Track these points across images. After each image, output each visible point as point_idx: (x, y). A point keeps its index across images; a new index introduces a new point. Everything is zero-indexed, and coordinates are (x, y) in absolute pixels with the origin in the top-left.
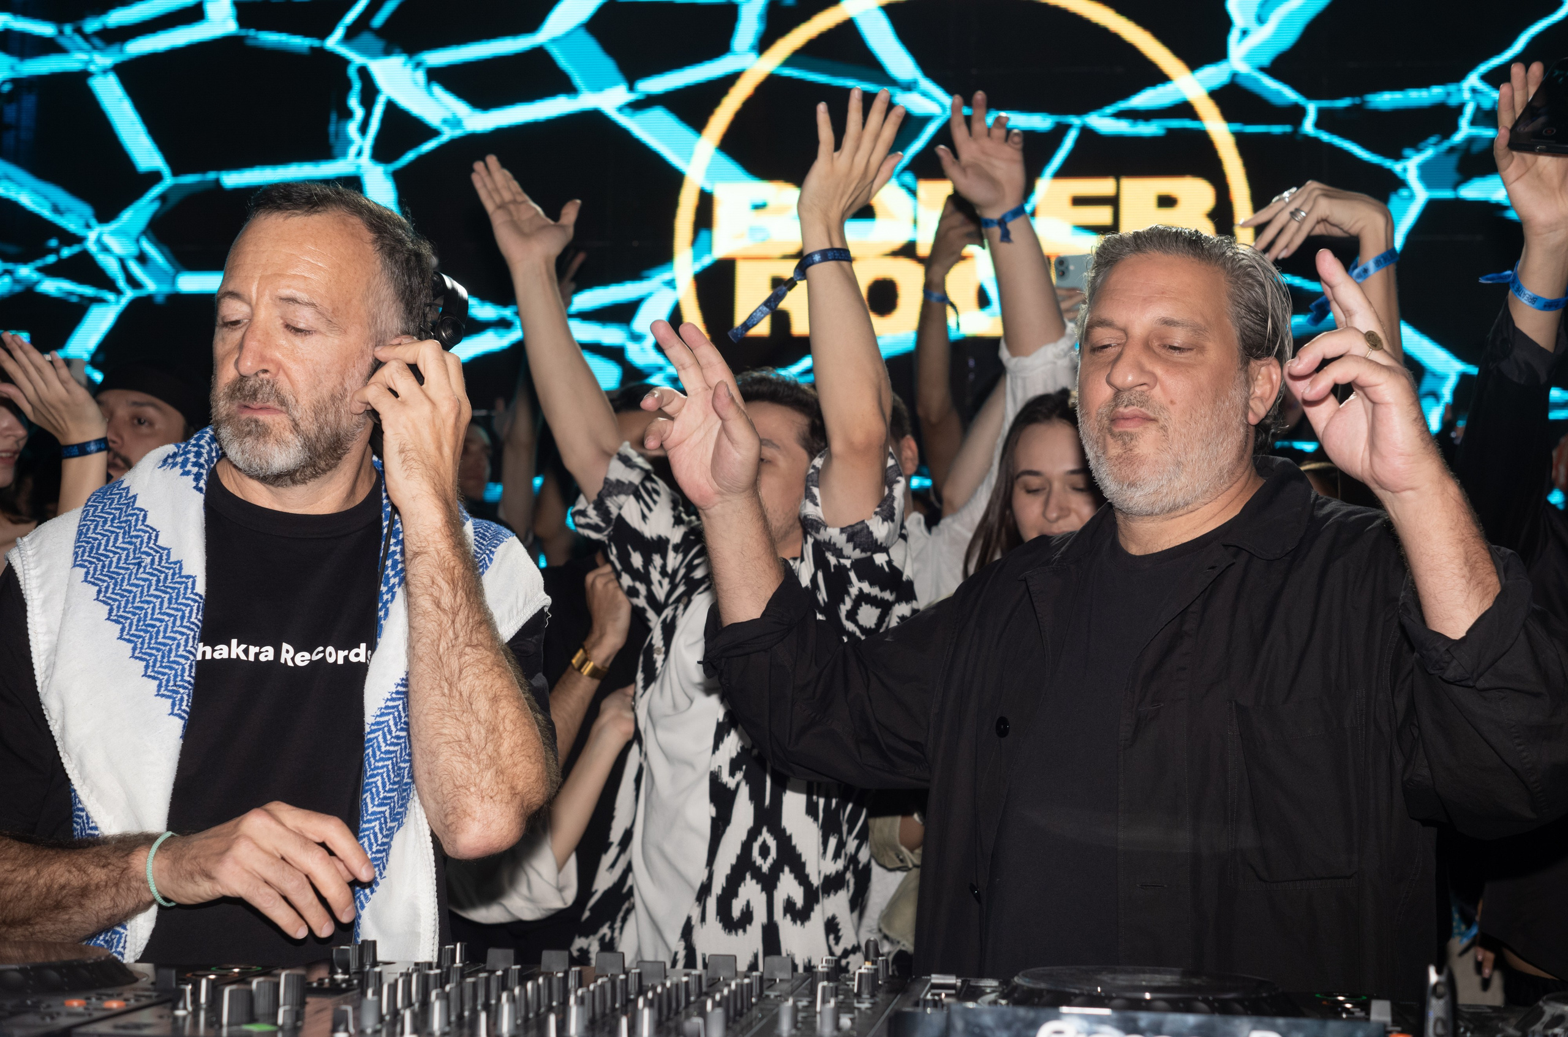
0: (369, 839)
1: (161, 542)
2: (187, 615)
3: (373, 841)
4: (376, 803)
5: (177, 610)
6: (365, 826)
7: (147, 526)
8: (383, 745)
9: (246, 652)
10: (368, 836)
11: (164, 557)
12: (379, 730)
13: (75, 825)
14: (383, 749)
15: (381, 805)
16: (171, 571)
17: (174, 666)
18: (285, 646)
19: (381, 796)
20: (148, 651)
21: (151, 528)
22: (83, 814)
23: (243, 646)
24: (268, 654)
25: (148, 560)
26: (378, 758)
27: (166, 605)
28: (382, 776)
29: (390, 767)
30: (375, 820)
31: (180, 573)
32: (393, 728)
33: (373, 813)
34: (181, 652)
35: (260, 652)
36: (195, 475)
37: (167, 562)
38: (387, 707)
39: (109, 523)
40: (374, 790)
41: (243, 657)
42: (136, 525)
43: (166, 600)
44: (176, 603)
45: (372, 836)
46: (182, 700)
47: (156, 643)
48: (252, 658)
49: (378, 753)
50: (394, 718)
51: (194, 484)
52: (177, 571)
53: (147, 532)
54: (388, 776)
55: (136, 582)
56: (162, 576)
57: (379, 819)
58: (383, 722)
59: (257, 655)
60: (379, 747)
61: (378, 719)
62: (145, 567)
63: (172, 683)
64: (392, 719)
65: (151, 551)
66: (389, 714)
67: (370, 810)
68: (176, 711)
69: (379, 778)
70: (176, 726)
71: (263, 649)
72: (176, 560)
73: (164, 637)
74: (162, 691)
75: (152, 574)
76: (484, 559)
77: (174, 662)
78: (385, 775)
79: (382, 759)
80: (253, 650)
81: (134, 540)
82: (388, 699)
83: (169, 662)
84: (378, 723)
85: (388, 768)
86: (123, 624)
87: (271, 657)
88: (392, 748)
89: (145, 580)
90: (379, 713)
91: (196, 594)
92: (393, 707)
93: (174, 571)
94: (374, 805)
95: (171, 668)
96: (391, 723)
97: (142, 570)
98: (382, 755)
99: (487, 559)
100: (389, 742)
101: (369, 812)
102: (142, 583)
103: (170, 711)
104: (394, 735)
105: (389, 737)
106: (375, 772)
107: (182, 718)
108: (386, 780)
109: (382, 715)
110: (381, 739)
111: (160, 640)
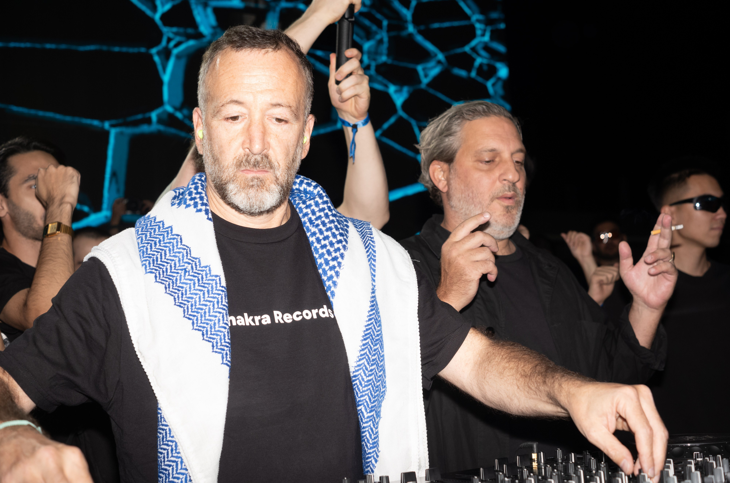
0: (369, 433)
1: (194, 254)
2: (220, 300)
3: (371, 433)
4: (368, 411)
5: (214, 298)
6: (365, 425)
7: (184, 245)
8: (364, 377)
9: (253, 320)
10: (368, 431)
11: (198, 264)
12: (360, 369)
13: (159, 434)
14: (365, 380)
15: (370, 412)
16: (204, 272)
17: (219, 333)
18: (276, 313)
19: (370, 407)
20: (202, 325)
21: (186, 246)
22: (167, 428)
23: (251, 317)
24: (266, 320)
25: (189, 267)
26: (363, 385)
27: (206, 295)
28: (368, 395)
29: (371, 389)
30: (370, 421)
31: (210, 273)
32: (368, 366)
33: (368, 417)
34: (221, 324)
35: (261, 319)
36: (205, 211)
37: (200, 267)
38: (361, 355)
39: (158, 244)
40: (365, 404)
41: (253, 324)
42: (177, 245)
43: (206, 292)
44: (212, 293)
45: (370, 430)
46: (226, 354)
47: (205, 320)
48: (257, 324)
49: (363, 383)
50: (367, 360)
51: (206, 217)
52: (208, 272)
53: (185, 249)
54: (371, 394)
55: (185, 281)
56: (200, 276)
57: (372, 420)
58: (361, 364)
59: (260, 321)
60: (363, 379)
61: (358, 363)
62: (189, 272)
63: (219, 344)
64: (365, 361)
65: (190, 261)
66: (363, 359)
67: (366, 415)
68: (225, 362)
69: (367, 396)
70: (226, 370)
71: (263, 317)
72: (205, 265)
73: (210, 316)
74: (215, 350)
75: (194, 276)
76: (370, 243)
77: (218, 331)
78: (369, 394)
79: (366, 386)
80: (257, 318)
81: (177, 254)
82: (361, 351)
83: (215, 331)
84: (359, 366)
85: (370, 390)
86: (184, 308)
87: (269, 322)
88: (370, 378)
89: (191, 280)
90: (358, 360)
91: (223, 287)
92: (364, 354)
93: (206, 272)
94: (367, 413)
95: (217, 335)
96: (366, 363)
97: (187, 274)
98: (366, 383)
99: (371, 243)
100: (367, 375)
101: (366, 417)
102: (189, 282)
103: (221, 362)
104: (369, 370)
105: (367, 372)
106: (364, 394)
107: (228, 365)
108: (371, 397)
109: (360, 360)
110: (363, 374)
111: (207, 317)
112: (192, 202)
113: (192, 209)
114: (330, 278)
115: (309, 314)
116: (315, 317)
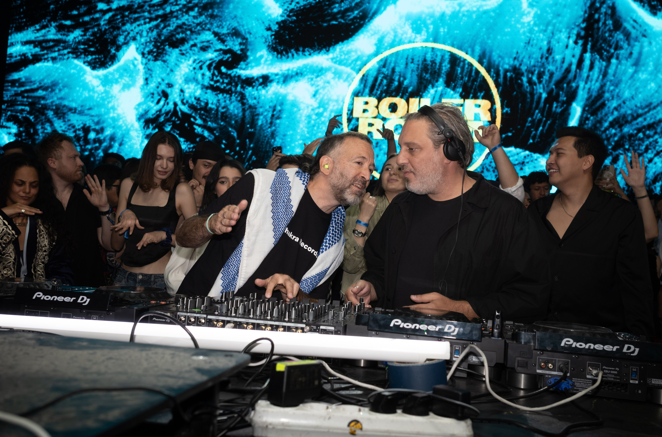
1: (290, 198)
7: (290, 192)
9: (292, 237)
11: (289, 202)
12: (305, 281)
14: (304, 286)
18: (301, 240)
20: (276, 224)
23: (293, 235)
24: (297, 240)
32: (309, 283)
34: (282, 229)
36: (305, 185)
37: (290, 204)
42: (287, 189)
48: (293, 239)
51: (304, 188)
56: (288, 207)
59: (295, 238)
61: (306, 279)
62: (285, 202)
63: (277, 236)
72: (292, 204)
74: (274, 237)
81: (285, 193)
86: (274, 214)
87: (297, 241)
89: (284, 206)
93: (291, 207)
95: (279, 232)
102: (282, 206)
103: (274, 242)
112: (303, 179)
113: (301, 182)
114: (326, 246)
115: (310, 249)
116: (312, 252)
